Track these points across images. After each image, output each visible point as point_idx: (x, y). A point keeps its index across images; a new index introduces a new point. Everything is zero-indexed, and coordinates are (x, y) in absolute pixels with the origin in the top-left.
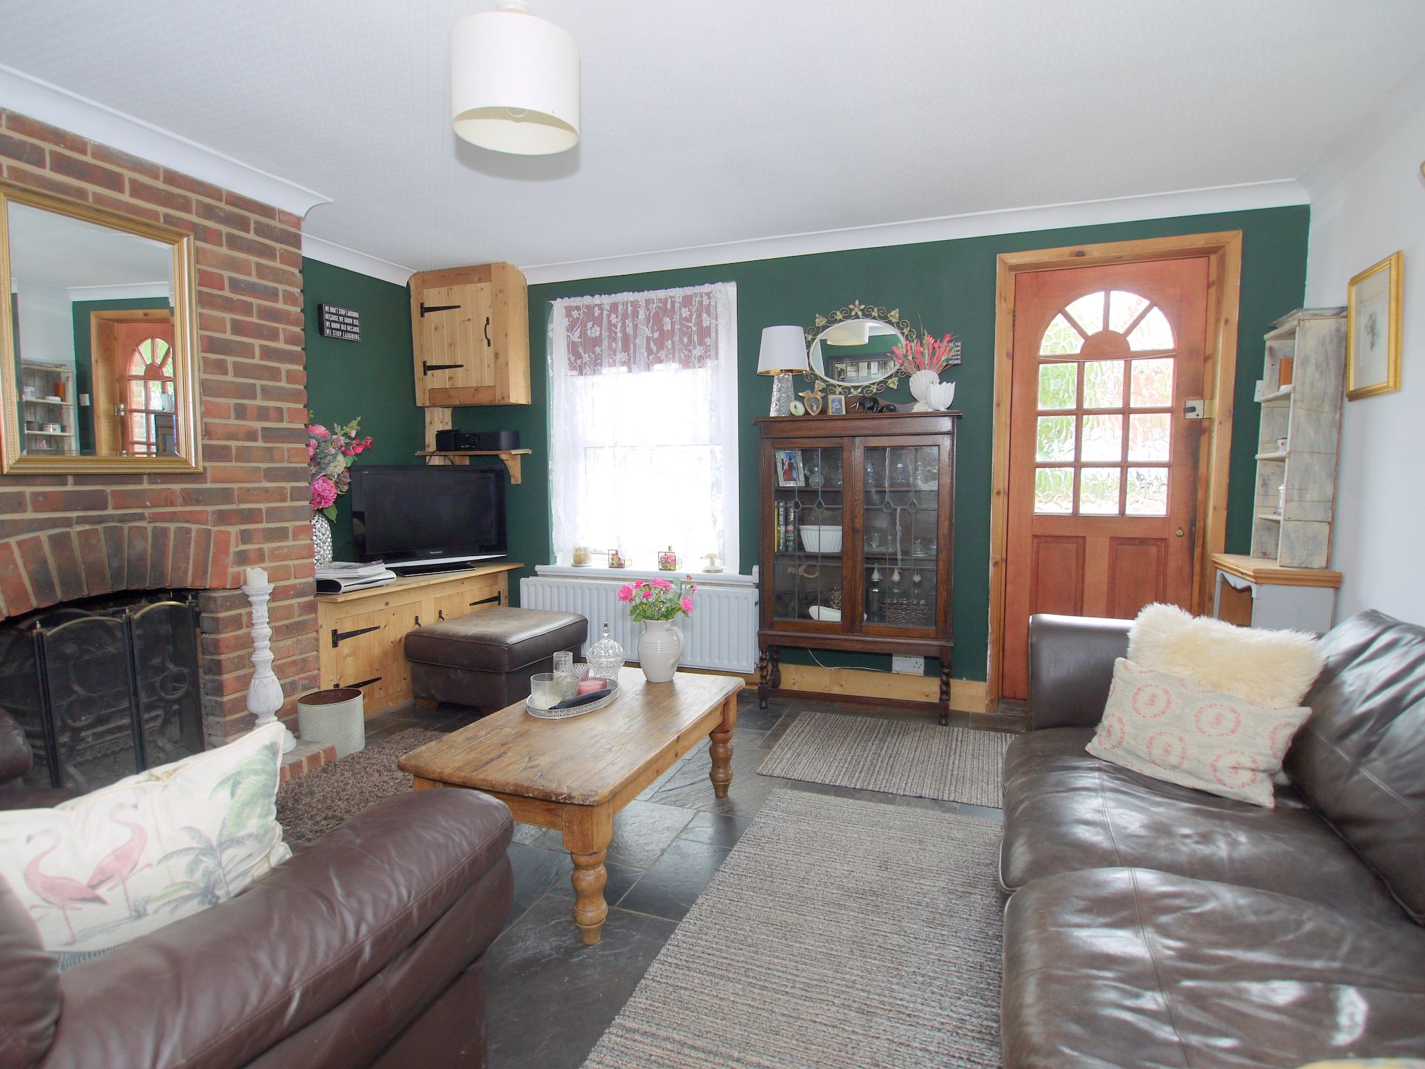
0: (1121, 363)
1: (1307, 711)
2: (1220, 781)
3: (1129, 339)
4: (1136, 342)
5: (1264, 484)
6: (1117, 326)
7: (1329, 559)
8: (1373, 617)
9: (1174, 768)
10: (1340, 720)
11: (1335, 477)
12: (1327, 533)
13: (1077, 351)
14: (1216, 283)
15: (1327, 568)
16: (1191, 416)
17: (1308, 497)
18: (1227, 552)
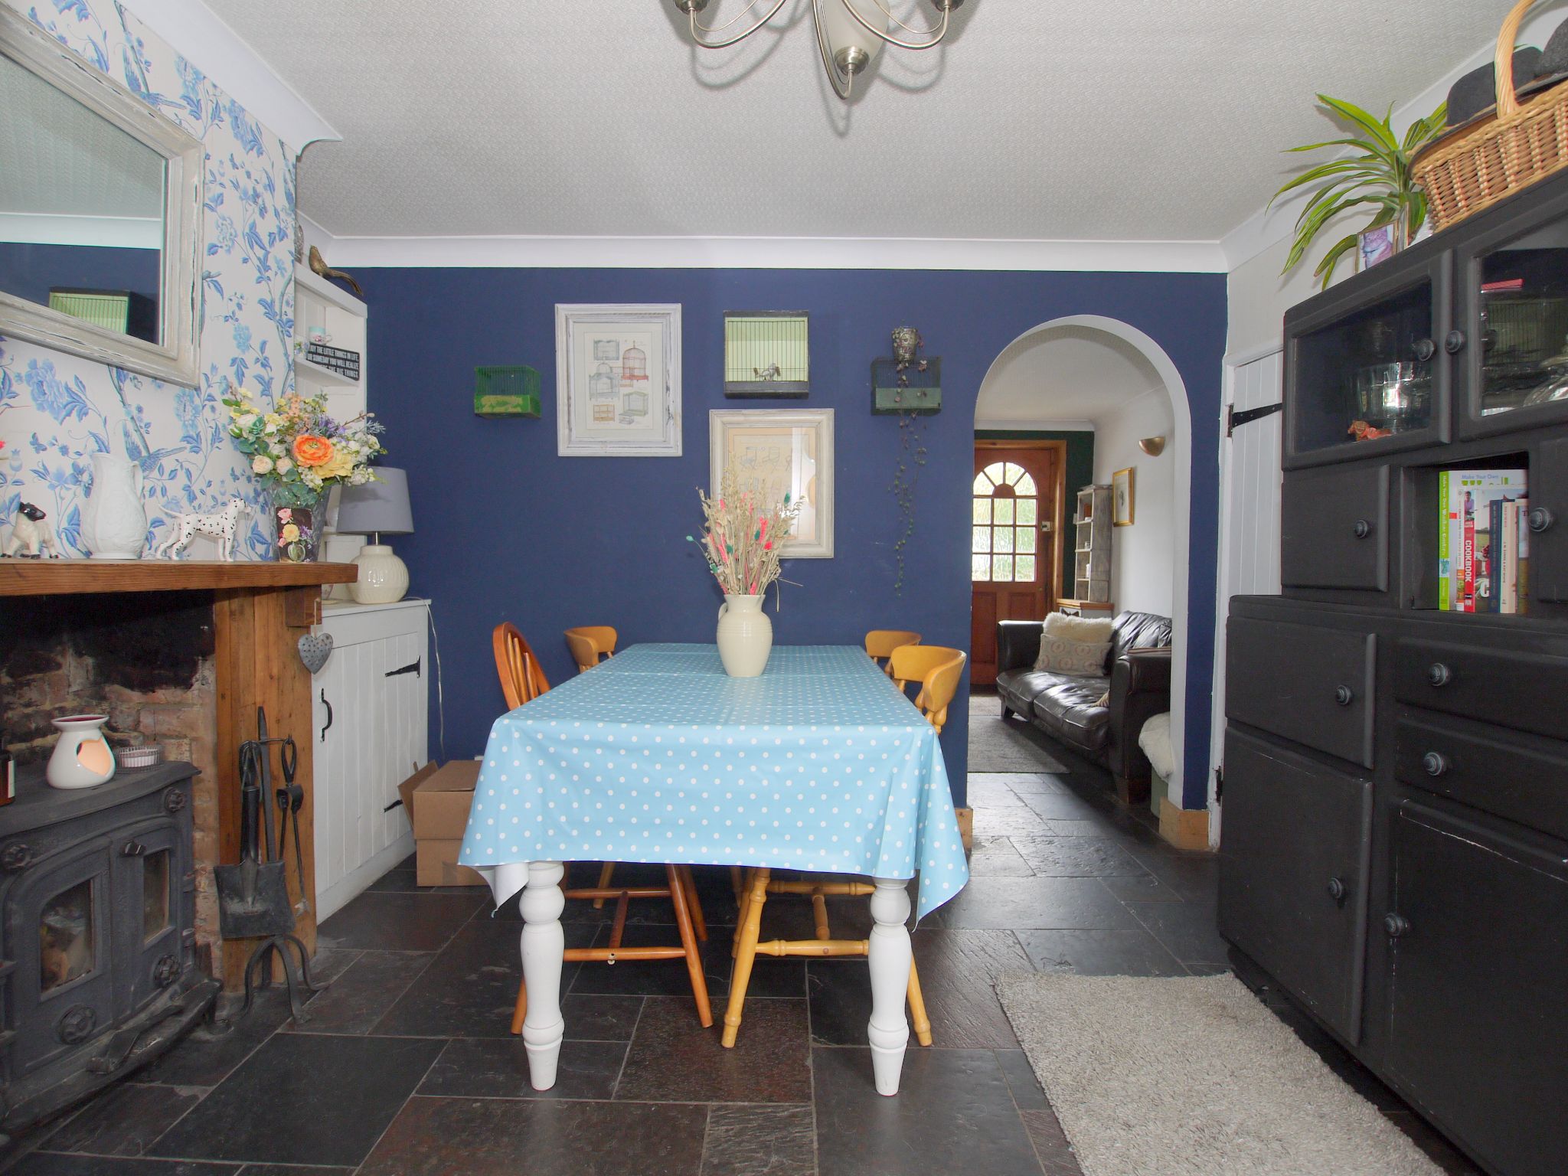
0: (1012, 500)
1: (1111, 644)
2: (1087, 671)
3: (1015, 488)
4: (1018, 491)
5: (1079, 564)
6: (1010, 482)
7: (1109, 597)
8: (1128, 612)
9: (1069, 670)
10: (1121, 643)
11: (1110, 561)
12: (1107, 586)
13: (991, 493)
14: (1054, 464)
15: (1107, 602)
16: (1045, 529)
17: (1100, 570)
18: (1064, 597)
